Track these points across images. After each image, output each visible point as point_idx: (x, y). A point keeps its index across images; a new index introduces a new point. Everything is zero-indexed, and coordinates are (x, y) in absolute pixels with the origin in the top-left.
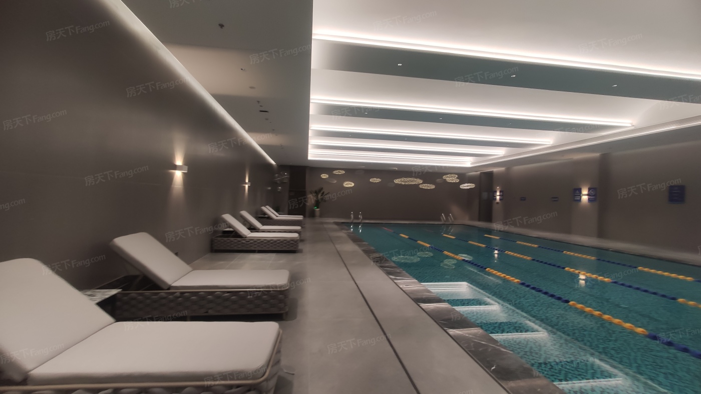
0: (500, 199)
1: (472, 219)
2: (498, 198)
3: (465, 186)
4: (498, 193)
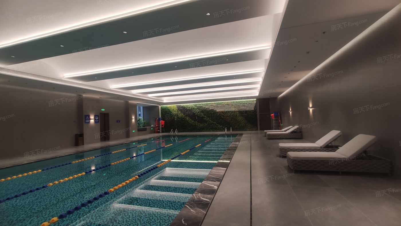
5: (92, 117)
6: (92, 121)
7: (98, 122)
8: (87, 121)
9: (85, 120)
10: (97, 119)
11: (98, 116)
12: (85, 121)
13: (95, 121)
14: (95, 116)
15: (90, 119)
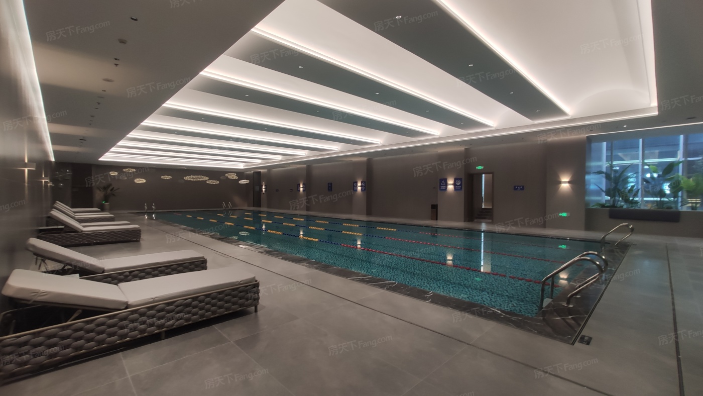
0: (265, 191)
1: (249, 206)
2: (264, 190)
3: (243, 182)
4: (264, 187)
5: (451, 181)
6: (450, 187)
7: (461, 188)
8: (443, 187)
9: (440, 185)
10: (459, 184)
11: (461, 179)
12: (440, 187)
13: (455, 188)
14: (455, 180)
15: (446, 185)
